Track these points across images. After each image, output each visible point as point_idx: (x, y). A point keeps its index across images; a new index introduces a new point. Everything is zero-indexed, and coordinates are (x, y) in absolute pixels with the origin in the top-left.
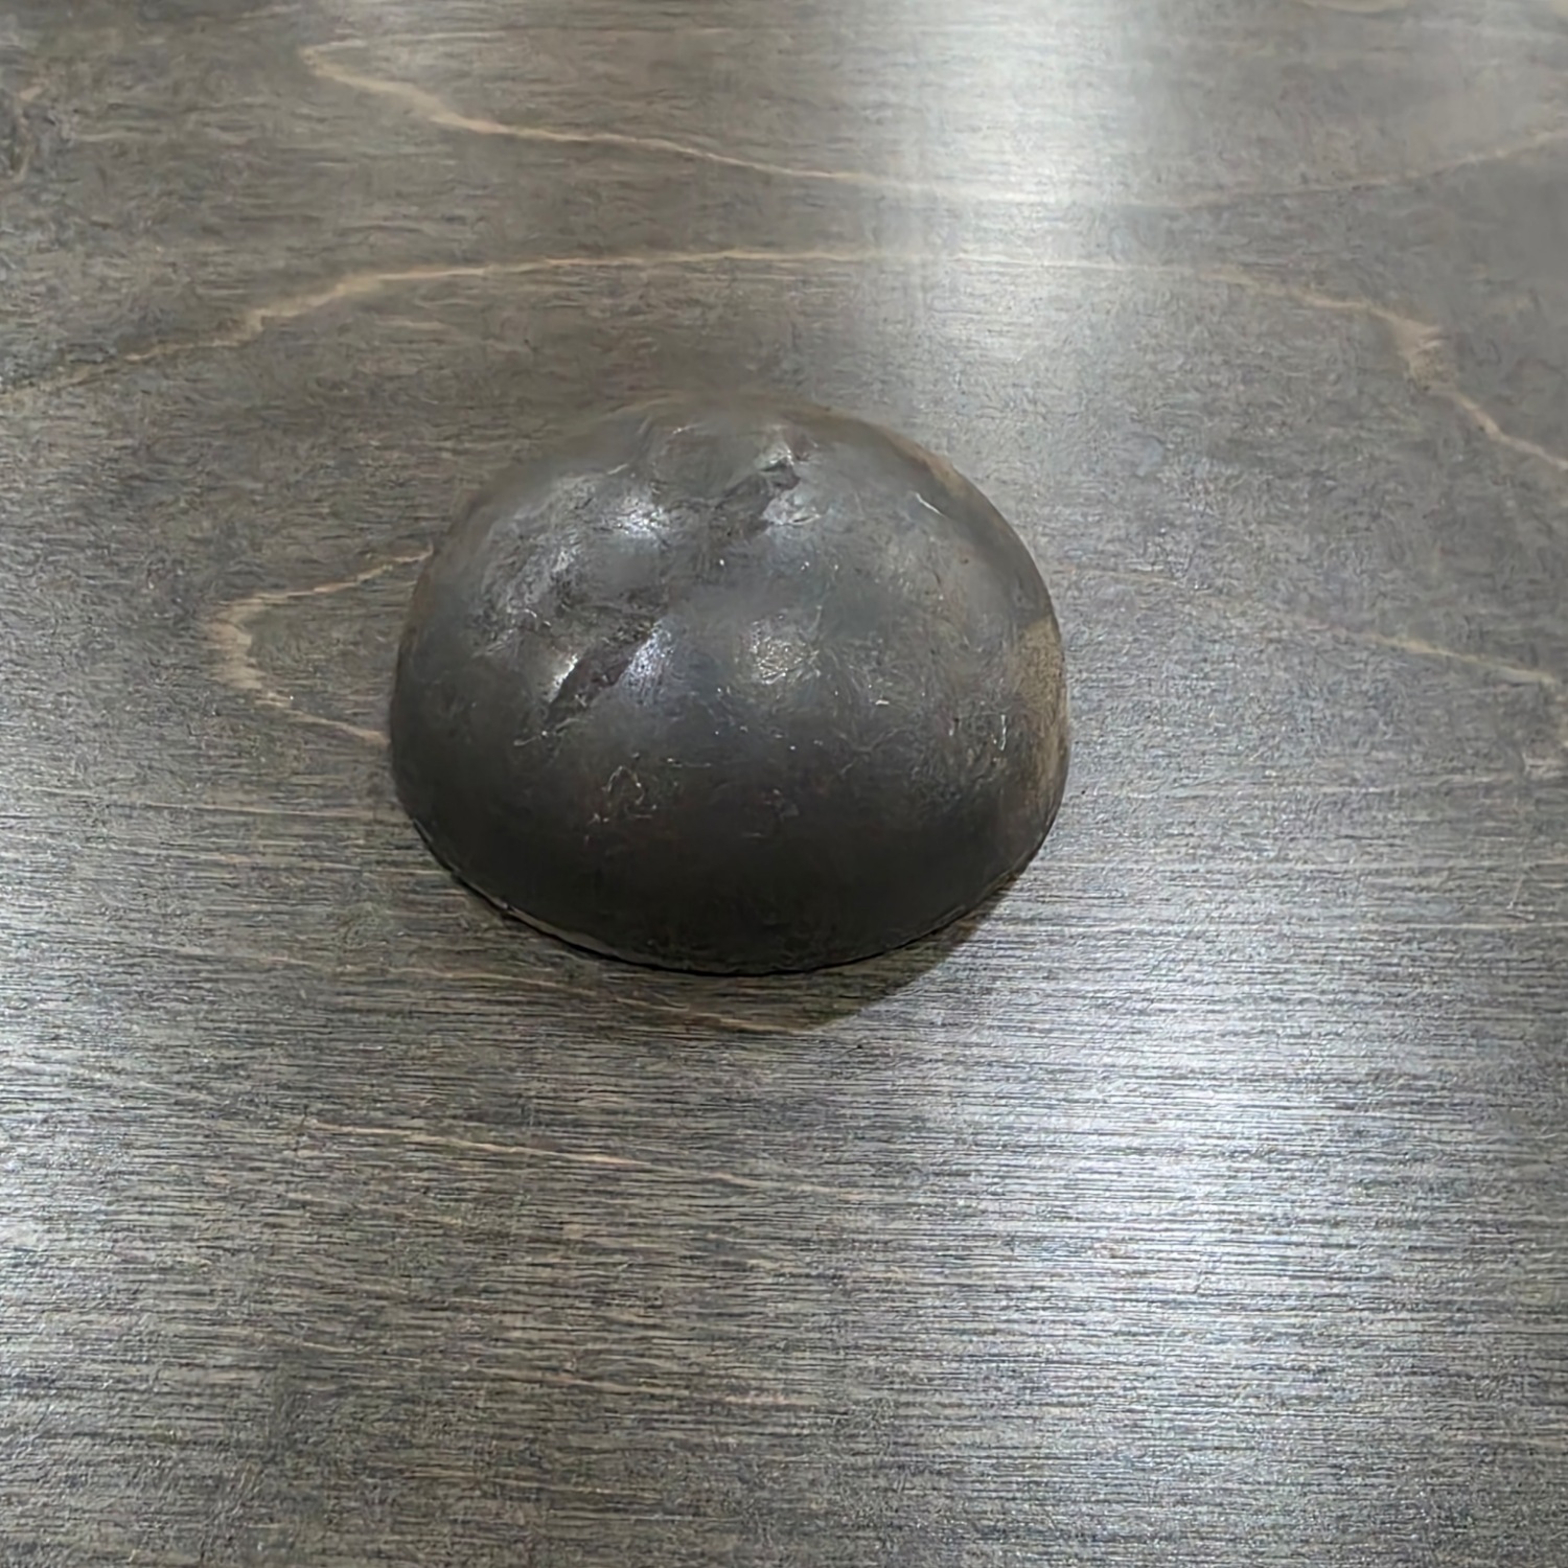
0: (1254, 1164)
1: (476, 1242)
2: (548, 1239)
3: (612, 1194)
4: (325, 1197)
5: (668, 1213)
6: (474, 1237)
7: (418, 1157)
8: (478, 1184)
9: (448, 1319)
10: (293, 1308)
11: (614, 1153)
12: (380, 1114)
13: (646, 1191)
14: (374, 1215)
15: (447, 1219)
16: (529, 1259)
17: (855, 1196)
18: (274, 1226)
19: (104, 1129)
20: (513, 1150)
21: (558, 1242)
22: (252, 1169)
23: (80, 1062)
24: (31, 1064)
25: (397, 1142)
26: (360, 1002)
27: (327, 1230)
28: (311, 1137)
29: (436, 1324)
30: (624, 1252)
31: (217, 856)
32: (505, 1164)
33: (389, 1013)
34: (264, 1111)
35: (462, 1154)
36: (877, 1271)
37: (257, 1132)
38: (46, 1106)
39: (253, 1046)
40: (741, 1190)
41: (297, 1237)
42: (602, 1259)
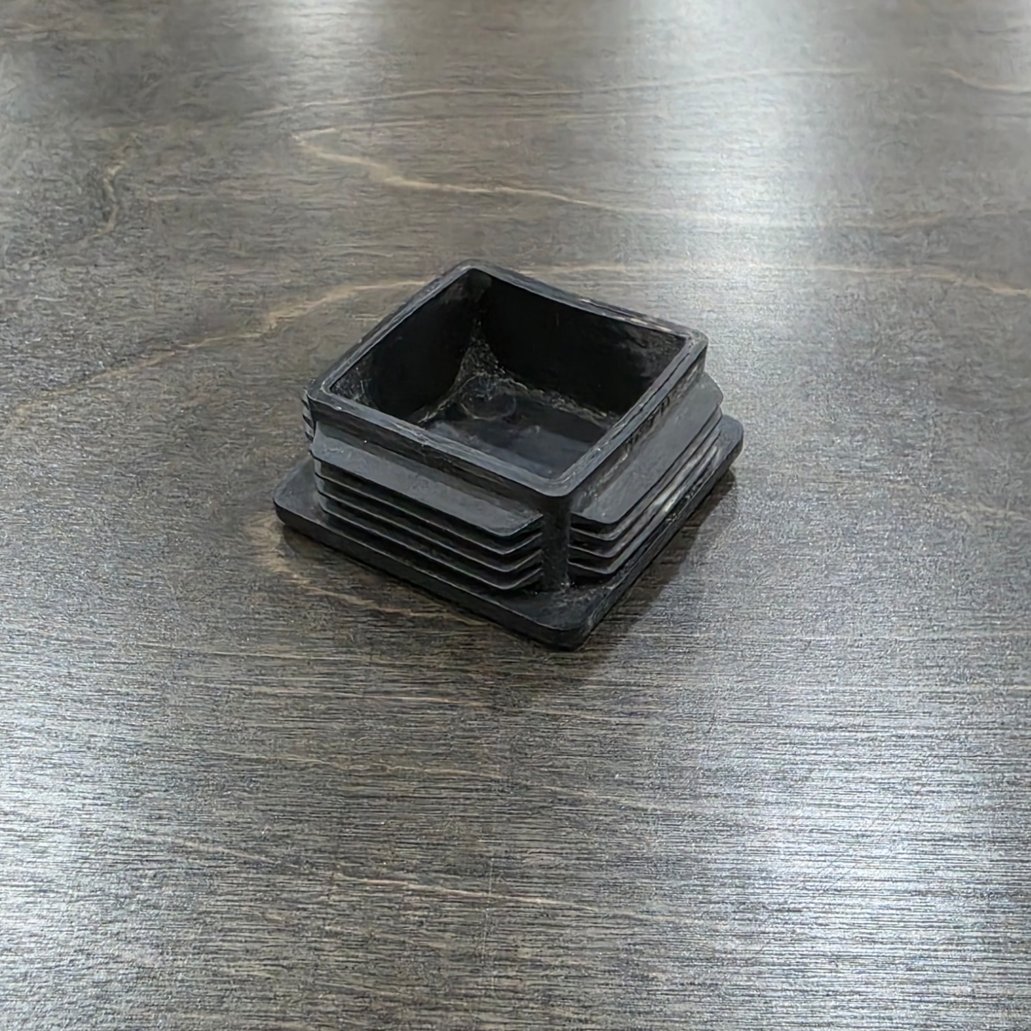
0: (1006, 901)
1: (458, 961)
2: (508, 959)
3: (550, 926)
4: (350, 929)
5: (590, 939)
6: (456, 957)
7: (415, 900)
8: (456, 919)
9: (441, 1016)
10: (333, 1009)
11: (550, 897)
12: (384, 870)
13: (574, 924)
14: (386, 942)
15: (435, 945)
16: (495, 973)
17: (722, 927)
18: (316, 949)
19: (197, 881)
20: (480, 894)
21: (514, 961)
22: (298, 909)
23: (176, 834)
24: (144, 836)
25: (398, 889)
26: (368, 791)
27: (352, 953)
28: (338, 885)
29: (433, 1019)
30: (562, 967)
31: (264, 689)
32: (473, 905)
33: (389, 799)
34: (305, 868)
35: (444, 898)
36: (742, 981)
37: (300, 884)
38: (155, 865)
39: (295, 822)
40: (642, 923)
41: (334, 958)
42: (547, 972)
